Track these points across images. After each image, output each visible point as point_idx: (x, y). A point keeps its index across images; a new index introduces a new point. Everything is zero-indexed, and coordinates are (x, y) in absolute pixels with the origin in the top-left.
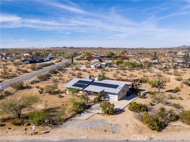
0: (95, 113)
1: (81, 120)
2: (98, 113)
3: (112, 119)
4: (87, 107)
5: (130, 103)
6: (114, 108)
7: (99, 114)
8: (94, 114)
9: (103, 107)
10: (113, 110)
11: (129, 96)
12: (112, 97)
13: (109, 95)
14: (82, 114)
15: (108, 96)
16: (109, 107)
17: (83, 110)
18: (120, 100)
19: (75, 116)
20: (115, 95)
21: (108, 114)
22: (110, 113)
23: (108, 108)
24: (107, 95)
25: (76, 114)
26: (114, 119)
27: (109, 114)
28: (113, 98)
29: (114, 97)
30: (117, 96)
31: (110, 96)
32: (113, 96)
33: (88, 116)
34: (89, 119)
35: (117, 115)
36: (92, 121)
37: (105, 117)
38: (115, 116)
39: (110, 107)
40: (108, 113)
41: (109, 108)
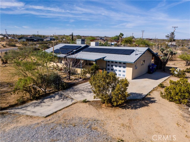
0: (79, 100)
1: (31, 117)
2: (85, 102)
3: (121, 122)
4: (63, 86)
5: (161, 84)
6: (126, 89)
7: (87, 104)
8: (73, 102)
9: (99, 87)
10: (125, 96)
11: (152, 73)
12: (120, 71)
13: (114, 68)
14: (45, 100)
15: (112, 70)
16: (114, 88)
17: (53, 93)
18: (136, 77)
19: (23, 102)
20: (127, 68)
21: (110, 105)
22: (115, 104)
23: (110, 89)
24: (110, 67)
25: (31, 100)
26: (127, 121)
27: (113, 106)
28: (122, 73)
29: (124, 71)
30: (131, 69)
31: (116, 70)
32: (122, 69)
33: (56, 108)
34: (55, 115)
35: (136, 108)
36: (62, 121)
37: (101, 111)
38: (130, 112)
39: (116, 89)
40: (110, 102)
41: (113, 90)
